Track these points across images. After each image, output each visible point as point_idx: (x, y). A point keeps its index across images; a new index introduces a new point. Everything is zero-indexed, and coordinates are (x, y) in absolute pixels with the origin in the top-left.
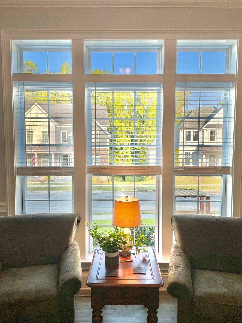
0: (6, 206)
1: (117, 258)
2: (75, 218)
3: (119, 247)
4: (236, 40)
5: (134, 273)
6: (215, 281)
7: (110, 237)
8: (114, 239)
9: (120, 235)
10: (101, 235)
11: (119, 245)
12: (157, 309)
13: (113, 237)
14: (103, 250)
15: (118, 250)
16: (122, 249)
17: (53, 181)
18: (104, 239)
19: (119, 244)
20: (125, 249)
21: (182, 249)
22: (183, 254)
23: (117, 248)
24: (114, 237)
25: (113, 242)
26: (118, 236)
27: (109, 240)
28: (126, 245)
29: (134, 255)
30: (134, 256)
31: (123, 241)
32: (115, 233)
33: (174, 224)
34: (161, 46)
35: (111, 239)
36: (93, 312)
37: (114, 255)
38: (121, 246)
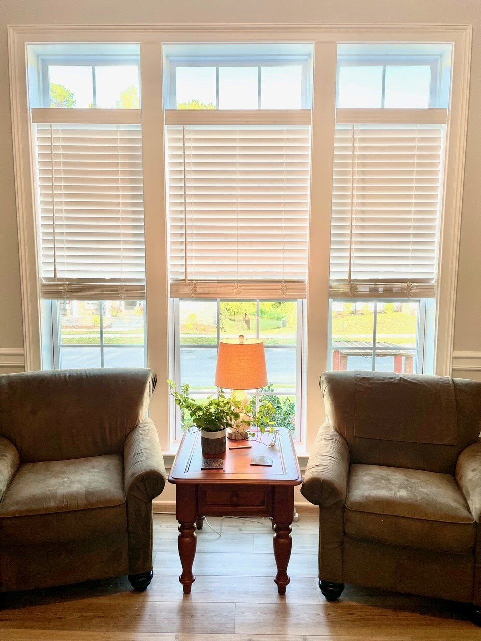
0: (23, 355)
1: (222, 442)
2: (148, 376)
3: (226, 421)
4: (451, 43)
5: (251, 465)
6: (387, 480)
7: (211, 404)
8: (218, 409)
9: (228, 403)
10: (194, 400)
11: (227, 420)
12: (290, 524)
13: (216, 404)
14: (199, 427)
15: (224, 428)
16: (231, 426)
17: (107, 327)
18: (200, 408)
19: (226, 418)
20: (238, 426)
21: (336, 430)
22: (338, 438)
23: (223, 424)
24: (218, 404)
25: (215, 414)
26: (225, 404)
27: (208, 410)
28: (239, 420)
29: (253, 436)
30: (254, 438)
31: (233, 413)
32: (220, 398)
33: (325, 386)
34: (309, 55)
35: (213, 409)
36: (180, 529)
37: (218, 435)
38: (231, 420)
